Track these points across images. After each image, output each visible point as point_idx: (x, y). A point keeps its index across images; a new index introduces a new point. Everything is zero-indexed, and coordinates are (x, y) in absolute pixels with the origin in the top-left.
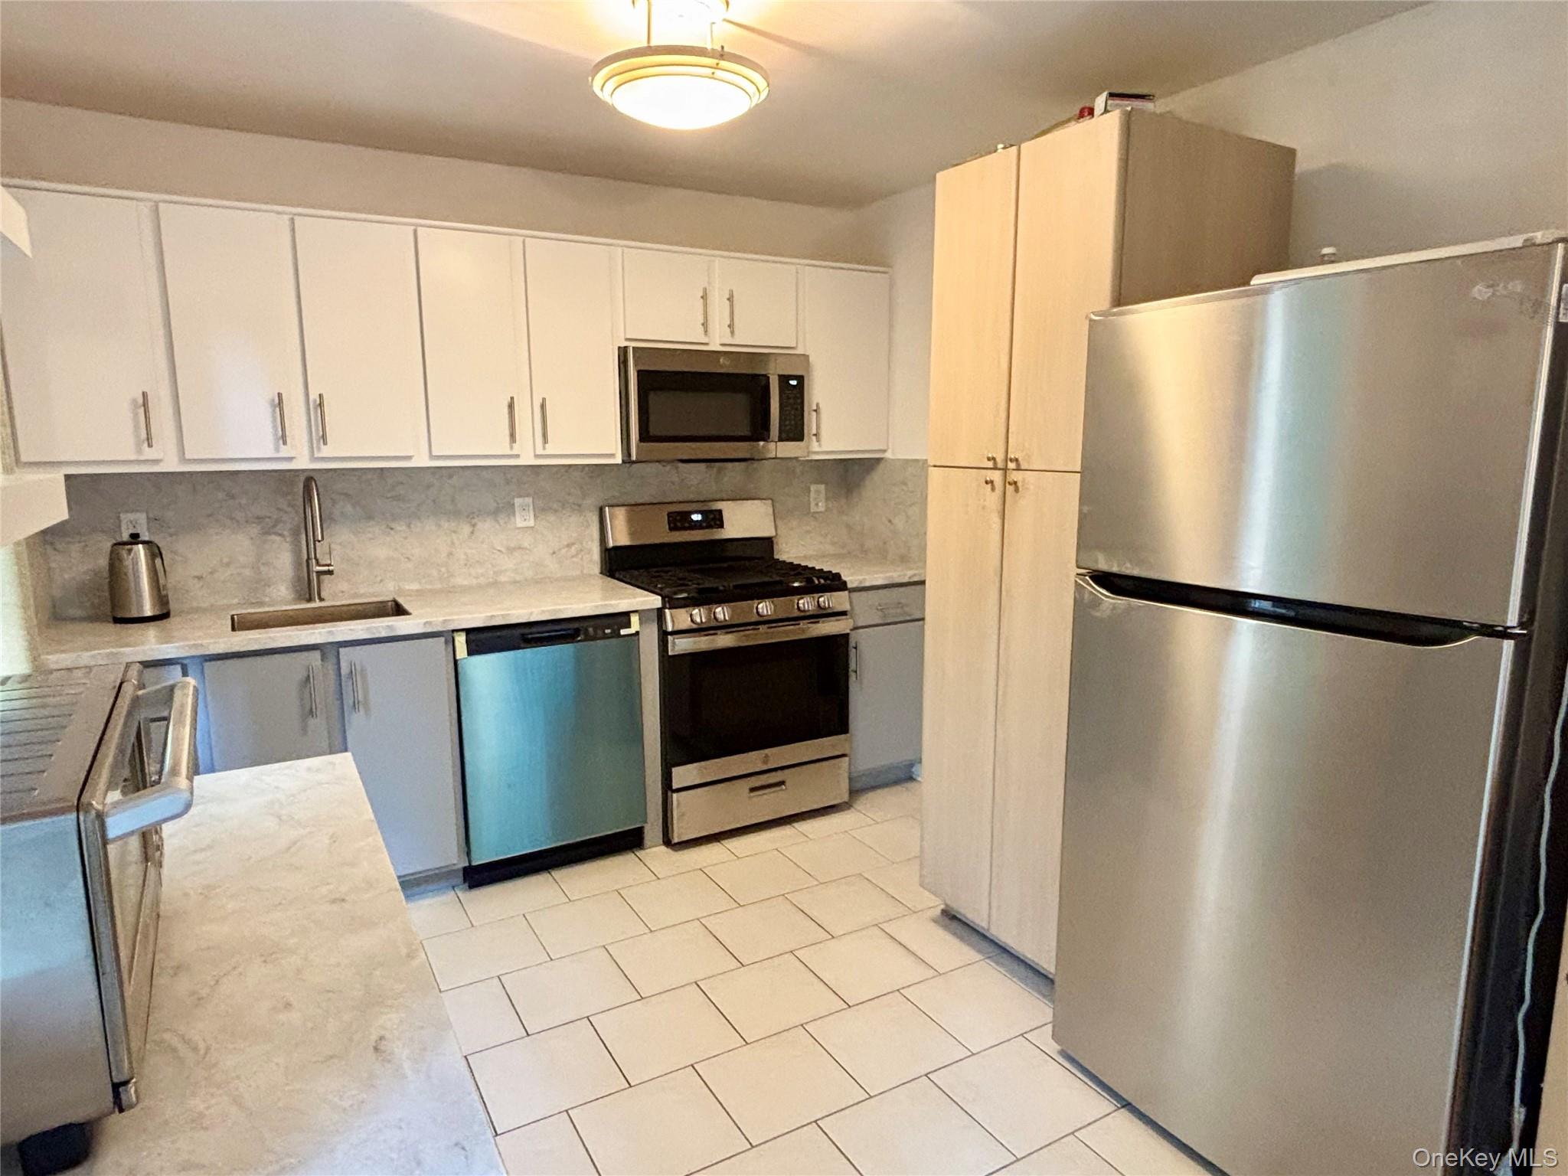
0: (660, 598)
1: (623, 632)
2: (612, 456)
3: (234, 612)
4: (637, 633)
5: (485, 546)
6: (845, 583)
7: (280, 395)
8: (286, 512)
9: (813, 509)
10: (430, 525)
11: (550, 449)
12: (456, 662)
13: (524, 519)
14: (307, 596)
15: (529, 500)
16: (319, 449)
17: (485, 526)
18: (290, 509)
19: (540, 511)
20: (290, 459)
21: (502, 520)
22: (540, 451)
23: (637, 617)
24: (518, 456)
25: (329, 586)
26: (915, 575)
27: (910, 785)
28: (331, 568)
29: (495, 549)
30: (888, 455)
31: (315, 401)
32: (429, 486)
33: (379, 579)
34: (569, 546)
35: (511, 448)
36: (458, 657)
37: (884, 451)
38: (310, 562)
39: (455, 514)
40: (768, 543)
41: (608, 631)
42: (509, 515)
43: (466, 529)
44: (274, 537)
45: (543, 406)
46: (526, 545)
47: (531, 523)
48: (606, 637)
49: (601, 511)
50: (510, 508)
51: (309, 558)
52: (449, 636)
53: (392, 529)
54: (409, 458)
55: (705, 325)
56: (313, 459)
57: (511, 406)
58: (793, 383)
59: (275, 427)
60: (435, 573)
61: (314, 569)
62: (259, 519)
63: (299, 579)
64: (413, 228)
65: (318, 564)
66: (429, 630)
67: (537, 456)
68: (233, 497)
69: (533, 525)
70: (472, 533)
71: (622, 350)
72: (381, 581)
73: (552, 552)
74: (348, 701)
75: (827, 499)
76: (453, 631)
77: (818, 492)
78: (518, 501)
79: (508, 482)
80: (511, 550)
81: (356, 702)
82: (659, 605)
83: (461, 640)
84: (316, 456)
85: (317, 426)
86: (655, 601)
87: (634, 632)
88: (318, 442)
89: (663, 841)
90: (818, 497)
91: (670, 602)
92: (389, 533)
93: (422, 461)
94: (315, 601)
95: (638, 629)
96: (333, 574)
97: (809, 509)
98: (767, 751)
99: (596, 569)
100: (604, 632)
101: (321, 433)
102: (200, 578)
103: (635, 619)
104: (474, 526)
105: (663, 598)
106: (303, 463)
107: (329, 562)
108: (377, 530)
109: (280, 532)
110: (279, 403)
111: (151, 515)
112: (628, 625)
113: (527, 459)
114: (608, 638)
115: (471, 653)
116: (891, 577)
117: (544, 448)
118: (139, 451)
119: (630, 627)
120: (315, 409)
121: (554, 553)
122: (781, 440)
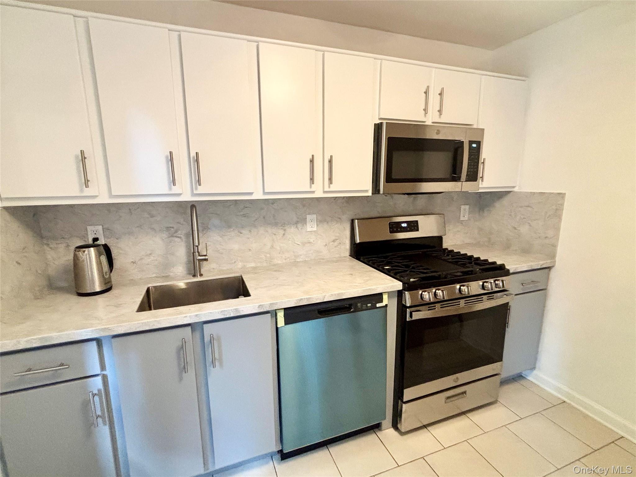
0: (401, 283)
1: (378, 305)
2: (367, 191)
3: (150, 285)
4: (386, 305)
5: (290, 242)
6: (508, 270)
7: (171, 153)
8: (182, 224)
9: (462, 219)
10: (262, 230)
11: (333, 188)
12: (277, 329)
13: (311, 226)
14: (193, 272)
15: (315, 216)
16: (196, 189)
17: (292, 230)
18: (184, 223)
19: (320, 222)
20: (179, 195)
21: (299, 226)
22: (327, 189)
23: (387, 296)
24: (313, 192)
25: (205, 267)
26: (543, 264)
27: (523, 382)
28: (206, 257)
29: (295, 243)
30: (516, 190)
31: (194, 158)
32: (262, 209)
33: (233, 261)
34: (334, 241)
35: (311, 187)
36: (279, 326)
37: (514, 187)
38: (195, 254)
39: (276, 224)
40: (440, 239)
41: (369, 305)
42: (303, 225)
43: (282, 232)
44: (176, 239)
45: (330, 161)
46: (311, 241)
47: (315, 229)
48: (368, 309)
49: (352, 221)
50: (303, 221)
51: (194, 252)
52: (274, 314)
53: (241, 233)
54: (251, 194)
55: (425, 110)
56: (193, 195)
57: (312, 161)
58: (474, 145)
59: (169, 174)
60: (263, 256)
61: (197, 258)
62: (168, 228)
63: (189, 262)
64: (256, 44)
65: (200, 256)
66: (262, 311)
67: (325, 192)
68: (152, 216)
69: (316, 230)
70: (284, 234)
71: (377, 126)
72: (235, 262)
73: (324, 244)
74: (209, 359)
75: (470, 213)
76: (276, 310)
77: (465, 210)
78: (309, 217)
79: (304, 206)
80: (304, 244)
81: (214, 359)
82: (400, 287)
83: (281, 316)
84: (195, 192)
85: (195, 174)
86: (398, 285)
87: (384, 305)
88: (196, 184)
89: (392, 425)
90: (465, 211)
91: (408, 287)
92: (239, 236)
93: (258, 195)
94: (197, 276)
95: (387, 303)
96: (207, 261)
97: (460, 218)
98: (458, 375)
99: (347, 253)
100: (367, 306)
101: (197, 179)
102: (134, 263)
103: (385, 297)
104: (285, 230)
105: (404, 284)
106: (187, 197)
107: (205, 254)
108: (233, 234)
109: (179, 236)
110: (171, 159)
111: (105, 226)
112: (381, 301)
113: (319, 194)
114: (370, 309)
115: (287, 323)
116: (532, 266)
117: (329, 187)
118: (82, 191)
119: (382, 302)
120: (194, 162)
121: (326, 245)
122: (466, 181)
